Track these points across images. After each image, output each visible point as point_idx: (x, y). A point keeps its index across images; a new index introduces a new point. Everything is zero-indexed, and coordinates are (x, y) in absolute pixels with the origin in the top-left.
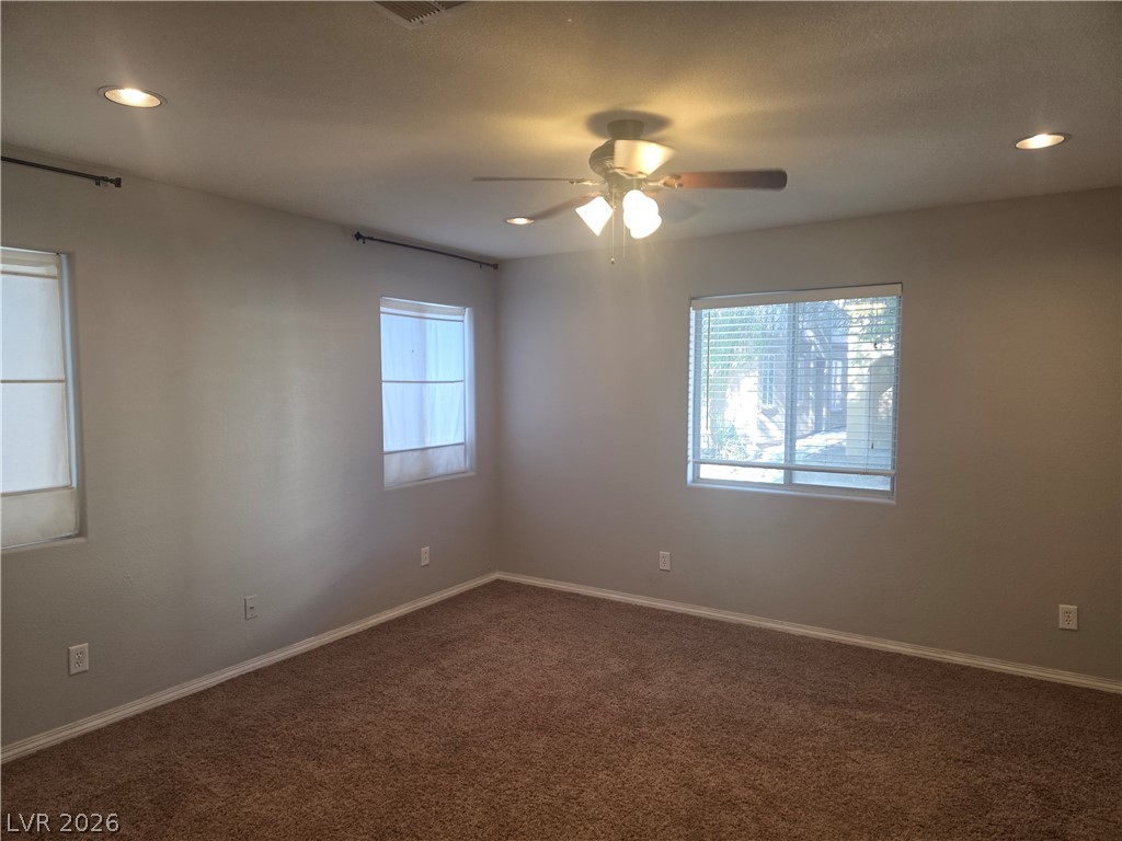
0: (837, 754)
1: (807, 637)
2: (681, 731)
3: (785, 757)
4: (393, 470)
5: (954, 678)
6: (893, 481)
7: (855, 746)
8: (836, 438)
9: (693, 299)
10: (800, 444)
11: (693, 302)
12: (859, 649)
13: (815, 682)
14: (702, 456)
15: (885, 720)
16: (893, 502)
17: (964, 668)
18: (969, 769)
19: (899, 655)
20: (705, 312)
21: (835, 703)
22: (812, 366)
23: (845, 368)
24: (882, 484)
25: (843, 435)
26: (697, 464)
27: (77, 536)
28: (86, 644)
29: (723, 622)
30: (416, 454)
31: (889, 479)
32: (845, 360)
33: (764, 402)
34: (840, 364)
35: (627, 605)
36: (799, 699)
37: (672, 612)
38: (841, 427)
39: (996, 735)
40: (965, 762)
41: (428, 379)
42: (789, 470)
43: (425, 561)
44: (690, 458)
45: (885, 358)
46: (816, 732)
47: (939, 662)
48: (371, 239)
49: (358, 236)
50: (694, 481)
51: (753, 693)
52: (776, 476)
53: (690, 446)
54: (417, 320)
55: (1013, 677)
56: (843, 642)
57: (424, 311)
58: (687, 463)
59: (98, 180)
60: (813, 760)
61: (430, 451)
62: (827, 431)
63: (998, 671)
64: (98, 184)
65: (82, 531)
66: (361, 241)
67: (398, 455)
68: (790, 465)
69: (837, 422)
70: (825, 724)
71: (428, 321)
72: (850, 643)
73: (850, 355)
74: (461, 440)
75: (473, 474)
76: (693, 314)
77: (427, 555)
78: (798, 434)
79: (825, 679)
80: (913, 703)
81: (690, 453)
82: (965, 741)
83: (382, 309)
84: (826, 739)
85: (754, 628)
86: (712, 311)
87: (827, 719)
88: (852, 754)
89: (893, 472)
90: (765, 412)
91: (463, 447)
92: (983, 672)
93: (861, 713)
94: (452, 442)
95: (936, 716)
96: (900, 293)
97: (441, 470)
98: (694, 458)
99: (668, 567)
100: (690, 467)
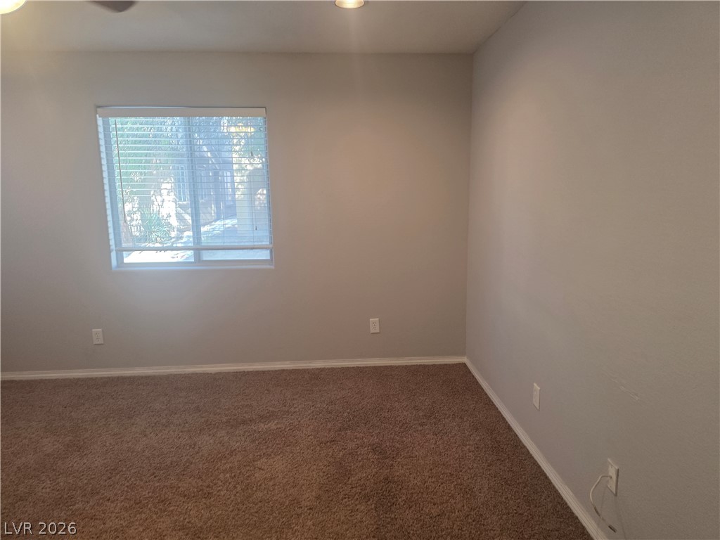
0: (248, 468)
1: (220, 373)
2: (116, 495)
3: (208, 487)
5: (317, 379)
6: (271, 252)
7: (260, 456)
8: (229, 223)
9: (99, 107)
10: (203, 229)
11: (98, 109)
12: (257, 373)
13: (228, 409)
14: (124, 245)
15: (279, 426)
16: (272, 267)
17: (322, 370)
18: (334, 447)
19: (283, 371)
20: (112, 120)
21: (244, 422)
22: (211, 174)
23: (233, 176)
24: (264, 255)
25: (235, 221)
26: (120, 251)
29: (154, 376)
31: (269, 251)
32: (231, 170)
33: (180, 199)
34: (229, 174)
35: (64, 380)
36: (218, 427)
37: (109, 378)
38: (233, 215)
39: (345, 415)
40: (331, 442)
42: (198, 250)
44: (113, 247)
45: (256, 169)
46: (231, 454)
47: (308, 369)
50: (118, 266)
51: (181, 434)
52: (188, 255)
53: (111, 236)
55: (348, 369)
56: (246, 371)
58: (110, 252)
60: (230, 481)
62: (224, 219)
63: (340, 367)
68: (198, 247)
69: (231, 211)
70: (238, 444)
72: (251, 370)
73: (235, 167)
76: (100, 121)
78: (202, 222)
79: (236, 404)
80: (295, 406)
81: (112, 242)
82: (330, 425)
84: (239, 457)
85: (180, 375)
86: (118, 119)
87: (239, 438)
88: (258, 464)
89: (271, 246)
90: (181, 206)
92: (333, 370)
93: (262, 425)
95: (309, 412)
96: (265, 116)
98: (116, 247)
99: (101, 341)
100: (113, 255)
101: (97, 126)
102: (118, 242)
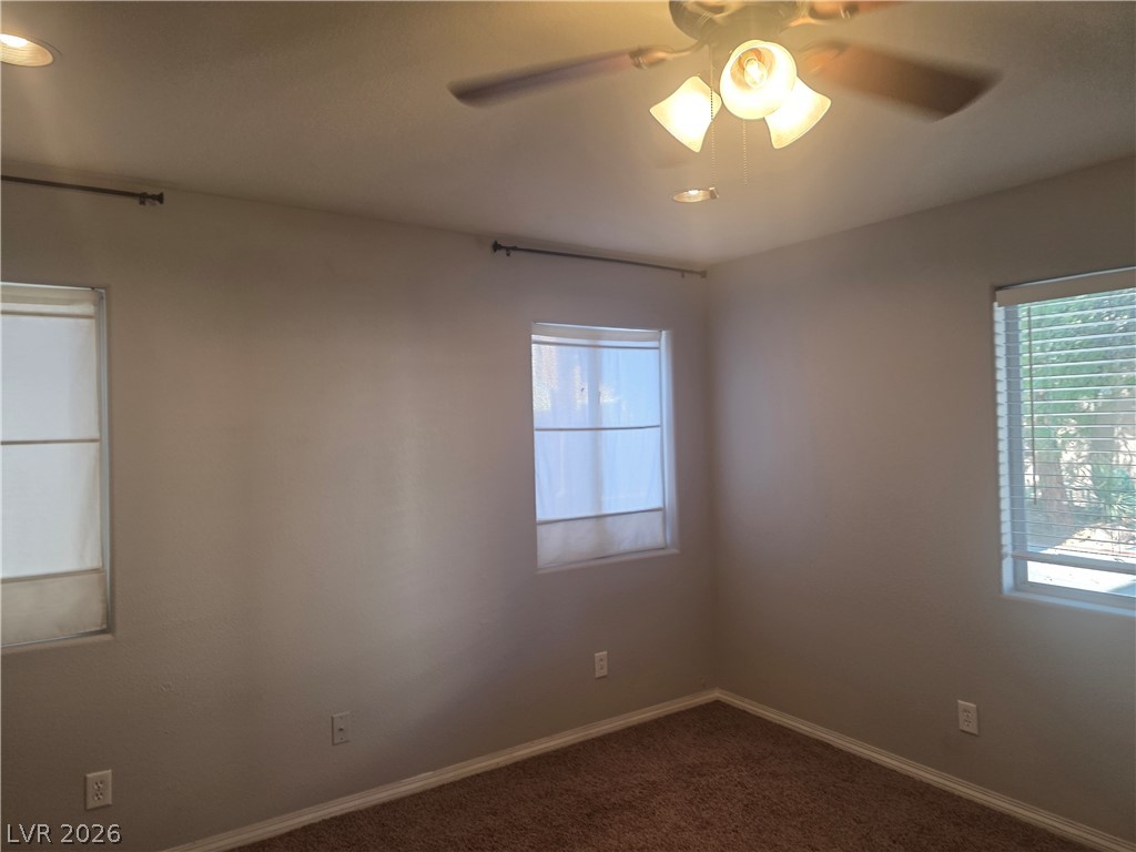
4: (552, 547)
9: (1000, 288)
11: (998, 293)
14: (1030, 547)
20: (1022, 310)
26: (1021, 560)
27: (102, 632)
28: (110, 771)
30: (588, 524)
41: (604, 426)
43: (601, 670)
44: (1008, 549)
48: (515, 249)
49: (496, 247)
50: (1016, 587)
53: (1006, 529)
54: (592, 349)
57: (599, 338)
58: (1000, 557)
59: (143, 198)
61: (610, 519)
64: (142, 203)
65: (109, 627)
66: (502, 253)
67: (562, 524)
71: (605, 350)
74: (657, 504)
75: (675, 551)
76: (999, 313)
77: (605, 663)
81: (1006, 540)
83: (534, 337)
86: (1035, 306)
91: (659, 514)
94: (642, 508)
97: (626, 546)
98: (1014, 548)
99: (973, 728)
100: (1007, 566)
101: (991, 323)
102: (1018, 541)
